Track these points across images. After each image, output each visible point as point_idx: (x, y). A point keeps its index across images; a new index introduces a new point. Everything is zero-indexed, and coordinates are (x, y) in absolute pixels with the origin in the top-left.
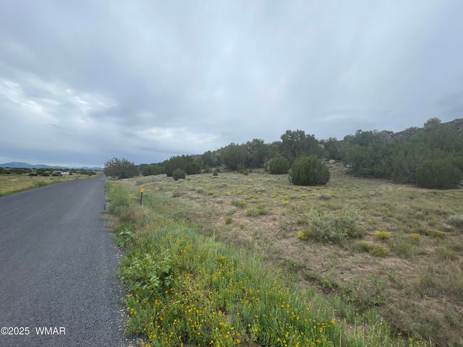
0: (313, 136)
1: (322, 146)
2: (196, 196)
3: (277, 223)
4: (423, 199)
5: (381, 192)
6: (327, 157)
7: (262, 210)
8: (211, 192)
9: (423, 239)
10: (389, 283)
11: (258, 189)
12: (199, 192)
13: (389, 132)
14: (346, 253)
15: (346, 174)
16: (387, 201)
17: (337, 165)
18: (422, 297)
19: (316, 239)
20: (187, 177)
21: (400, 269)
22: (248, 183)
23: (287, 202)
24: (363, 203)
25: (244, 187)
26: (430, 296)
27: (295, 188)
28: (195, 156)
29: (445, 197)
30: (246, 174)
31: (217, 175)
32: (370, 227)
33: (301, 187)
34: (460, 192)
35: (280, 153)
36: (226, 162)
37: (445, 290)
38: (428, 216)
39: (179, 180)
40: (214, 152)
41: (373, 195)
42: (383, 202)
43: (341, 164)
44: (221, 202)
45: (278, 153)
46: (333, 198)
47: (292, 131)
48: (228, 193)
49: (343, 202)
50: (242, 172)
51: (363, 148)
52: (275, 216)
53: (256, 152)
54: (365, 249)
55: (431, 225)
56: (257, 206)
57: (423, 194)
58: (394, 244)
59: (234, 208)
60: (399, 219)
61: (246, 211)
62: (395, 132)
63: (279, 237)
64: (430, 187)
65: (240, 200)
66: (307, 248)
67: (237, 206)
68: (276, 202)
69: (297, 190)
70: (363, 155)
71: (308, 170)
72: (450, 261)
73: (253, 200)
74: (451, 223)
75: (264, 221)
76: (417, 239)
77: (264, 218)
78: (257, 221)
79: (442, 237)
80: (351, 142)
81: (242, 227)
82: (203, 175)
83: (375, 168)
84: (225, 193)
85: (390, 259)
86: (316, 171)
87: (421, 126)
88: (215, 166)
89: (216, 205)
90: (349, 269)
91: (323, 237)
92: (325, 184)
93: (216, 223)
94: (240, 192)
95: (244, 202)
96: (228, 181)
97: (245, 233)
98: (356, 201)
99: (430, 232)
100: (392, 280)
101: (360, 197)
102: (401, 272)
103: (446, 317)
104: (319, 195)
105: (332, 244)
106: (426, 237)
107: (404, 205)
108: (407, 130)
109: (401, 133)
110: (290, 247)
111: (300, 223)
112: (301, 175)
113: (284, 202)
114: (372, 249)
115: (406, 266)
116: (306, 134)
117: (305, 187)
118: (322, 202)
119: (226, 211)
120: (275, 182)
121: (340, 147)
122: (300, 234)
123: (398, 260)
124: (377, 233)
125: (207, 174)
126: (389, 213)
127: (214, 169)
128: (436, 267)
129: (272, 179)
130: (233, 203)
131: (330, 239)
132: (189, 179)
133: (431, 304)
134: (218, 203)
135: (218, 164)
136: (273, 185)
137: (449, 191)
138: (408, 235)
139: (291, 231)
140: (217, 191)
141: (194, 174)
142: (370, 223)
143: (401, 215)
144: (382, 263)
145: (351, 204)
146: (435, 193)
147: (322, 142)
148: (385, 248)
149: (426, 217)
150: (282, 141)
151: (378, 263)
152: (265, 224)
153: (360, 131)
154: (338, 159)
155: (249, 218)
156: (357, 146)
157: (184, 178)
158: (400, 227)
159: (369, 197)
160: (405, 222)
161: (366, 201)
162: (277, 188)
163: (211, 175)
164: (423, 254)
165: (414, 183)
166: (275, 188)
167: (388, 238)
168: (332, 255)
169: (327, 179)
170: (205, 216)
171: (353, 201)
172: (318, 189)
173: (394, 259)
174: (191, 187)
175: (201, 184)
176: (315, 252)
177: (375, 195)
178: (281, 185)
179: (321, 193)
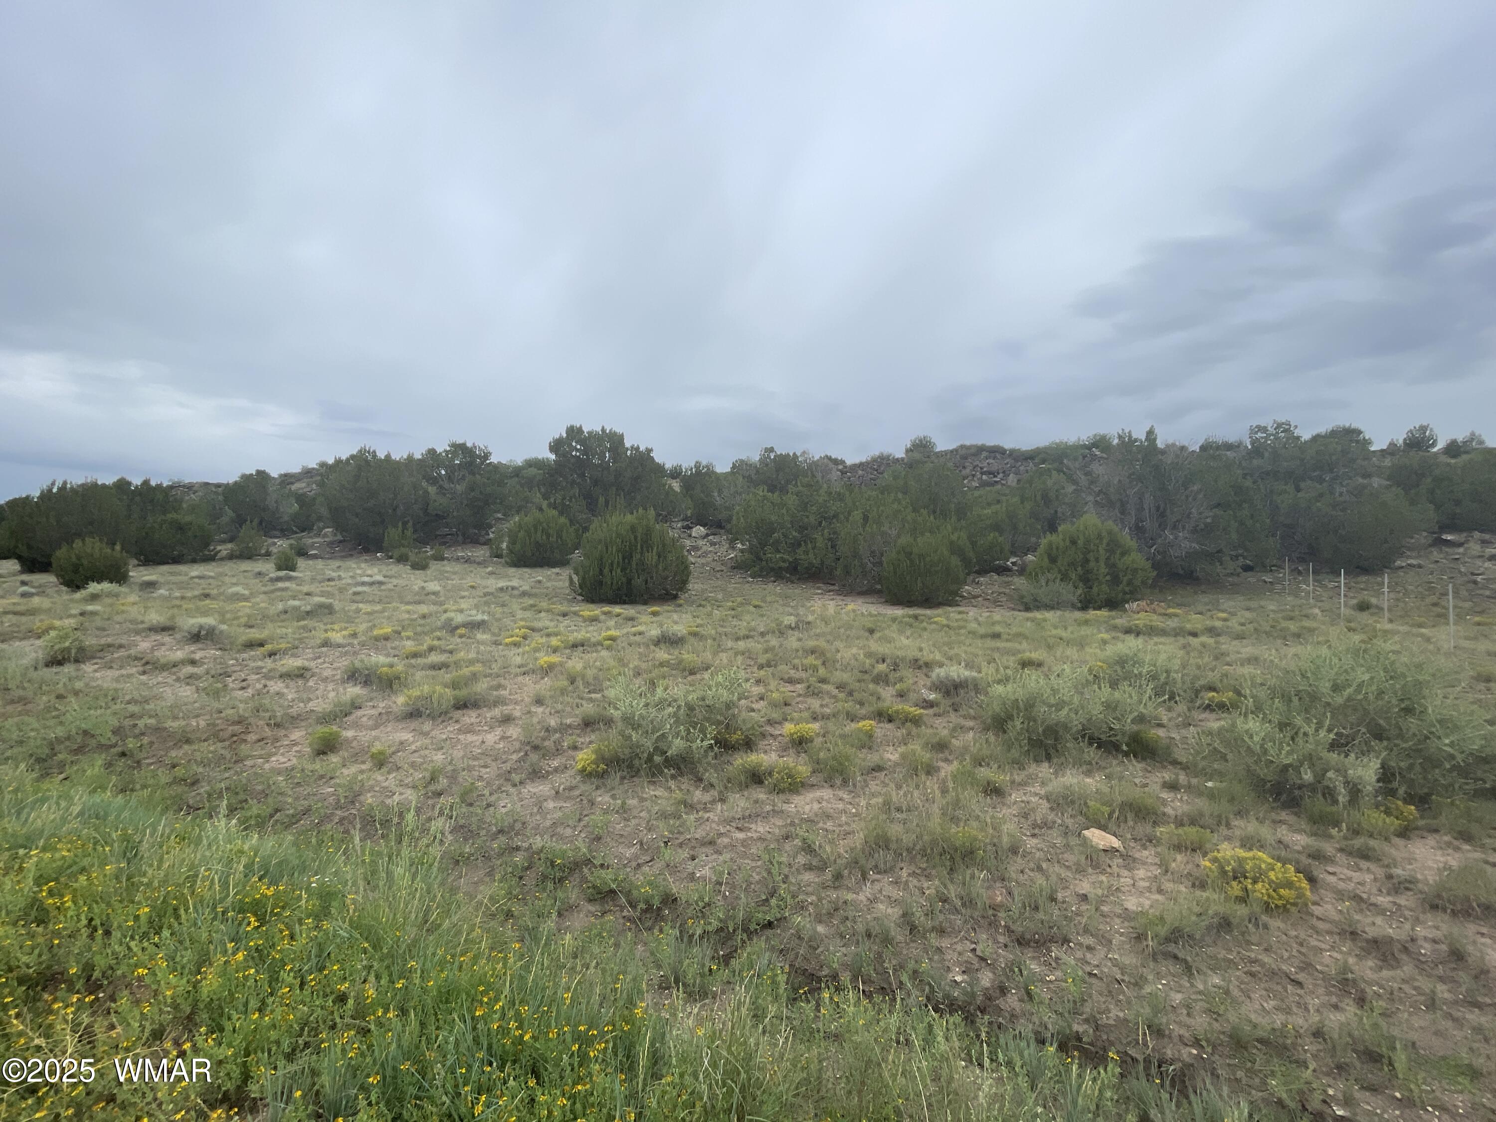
0: (649, 451)
1: (676, 485)
2: (179, 655)
3: (514, 732)
4: (892, 632)
5: (810, 618)
6: (685, 519)
7: (463, 693)
8: (255, 634)
9: (882, 730)
10: (801, 859)
11: (459, 619)
12: (196, 637)
13: (836, 462)
14: (707, 797)
15: (733, 568)
16: (822, 643)
17: (713, 544)
18: (864, 877)
19: (630, 766)
20: (139, 574)
21: (828, 817)
22: (424, 596)
23: (555, 659)
24: (766, 651)
25: (404, 612)
26: (879, 873)
27: (586, 613)
28: (190, 487)
29: (934, 626)
30: (418, 566)
31: (293, 568)
32: (776, 715)
33: (606, 609)
34: (960, 613)
35: (545, 497)
36: (337, 518)
37: (907, 850)
38: (898, 675)
39: (94, 587)
40: (287, 479)
41: (790, 627)
42: (811, 643)
43: (723, 539)
44: (301, 674)
45: (537, 497)
46: (692, 640)
47: (586, 429)
48: (336, 637)
49: (719, 649)
50: (402, 559)
51: (775, 497)
52: (507, 709)
53: (460, 488)
54: (756, 778)
55: (902, 696)
56: (447, 676)
57: (894, 620)
58: (822, 755)
59: (354, 691)
60: (840, 687)
61: (401, 700)
62: (849, 462)
63: (516, 778)
64: (910, 604)
65: (382, 659)
66: (603, 798)
67: (367, 683)
68: (518, 660)
69: (594, 620)
70: (773, 518)
71: (627, 557)
72: (923, 777)
73: (434, 658)
74: (935, 687)
75: (469, 730)
76: (870, 735)
77: (470, 717)
78: (444, 732)
79: (916, 721)
80: (749, 478)
81: (380, 761)
82: (229, 567)
83: (800, 553)
84: (320, 635)
85: (811, 795)
86: (651, 557)
87: (900, 453)
88: (284, 533)
89: (276, 686)
90: (712, 843)
91: (650, 759)
92: (675, 597)
93: (267, 758)
94: (388, 630)
95: (400, 668)
96: (341, 590)
97: (391, 781)
98: (750, 644)
99: (897, 712)
100: (808, 849)
101: (762, 634)
102: (829, 825)
103: (904, 915)
104: (655, 632)
105: (673, 777)
106: (889, 726)
107: (854, 650)
108: (874, 460)
109: (861, 465)
110: (551, 805)
111: (588, 724)
112: (606, 571)
113: (545, 659)
114: (770, 774)
115: (841, 806)
116: (628, 444)
117: (617, 609)
118: (662, 654)
119: (319, 706)
120: (524, 594)
121: (720, 492)
122: (584, 757)
123: (826, 793)
124: (789, 728)
125: (246, 565)
126: (822, 671)
127: (281, 545)
128: (897, 797)
129: (515, 583)
130: (352, 676)
131: (669, 762)
132: (151, 585)
133: (880, 891)
134: (286, 676)
135: (305, 526)
136: (515, 606)
137: (939, 611)
138: (854, 725)
139: (558, 751)
140: (289, 630)
141: (176, 561)
142: (774, 705)
143: (845, 677)
144: (791, 808)
145: (736, 654)
146: (916, 617)
147: (676, 473)
148: (802, 767)
149: (892, 676)
150: (553, 457)
151: (782, 811)
152: (470, 738)
153: (771, 450)
154: (716, 525)
155: (414, 724)
156: (761, 491)
157: (118, 576)
158: (840, 705)
159: (782, 633)
160: (851, 694)
161: (774, 642)
162: (528, 614)
163: (268, 567)
164: (878, 768)
165: (879, 592)
166: (520, 614)
167: (811, 740)
168: (670, 809)
169: (682, 584)
170: (215, 735)
171: (741, 645)
172: (654, 614)
173: (818, 794)
174: (155, 617)
175: (214, 605)
176: (624, 810)
177: (796, 628)
178: (544, 604)
179: (661, 626)
